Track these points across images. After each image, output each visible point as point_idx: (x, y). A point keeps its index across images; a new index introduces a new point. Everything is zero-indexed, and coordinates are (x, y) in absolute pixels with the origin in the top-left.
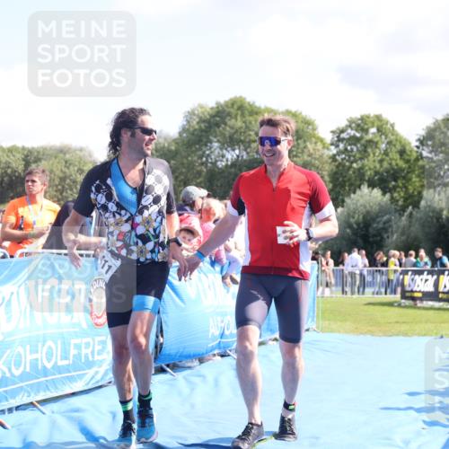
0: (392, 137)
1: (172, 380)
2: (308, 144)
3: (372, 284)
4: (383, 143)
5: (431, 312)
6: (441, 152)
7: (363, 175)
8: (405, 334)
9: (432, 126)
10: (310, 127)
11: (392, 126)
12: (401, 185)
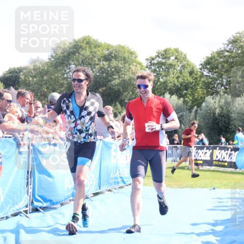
0: (185, 63)
1: (42, 216)
2: (131, 66)
3: (171, 155)
4: (179, 66)
5: (208, 173)
6: (215, 73)
7: (167, 86)
8: (192, 187)
9: (210, 56)
10: (133, 56)
11: (185, 55)
12: (190, 93)
